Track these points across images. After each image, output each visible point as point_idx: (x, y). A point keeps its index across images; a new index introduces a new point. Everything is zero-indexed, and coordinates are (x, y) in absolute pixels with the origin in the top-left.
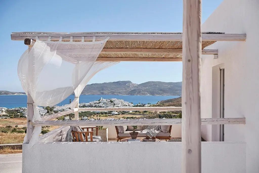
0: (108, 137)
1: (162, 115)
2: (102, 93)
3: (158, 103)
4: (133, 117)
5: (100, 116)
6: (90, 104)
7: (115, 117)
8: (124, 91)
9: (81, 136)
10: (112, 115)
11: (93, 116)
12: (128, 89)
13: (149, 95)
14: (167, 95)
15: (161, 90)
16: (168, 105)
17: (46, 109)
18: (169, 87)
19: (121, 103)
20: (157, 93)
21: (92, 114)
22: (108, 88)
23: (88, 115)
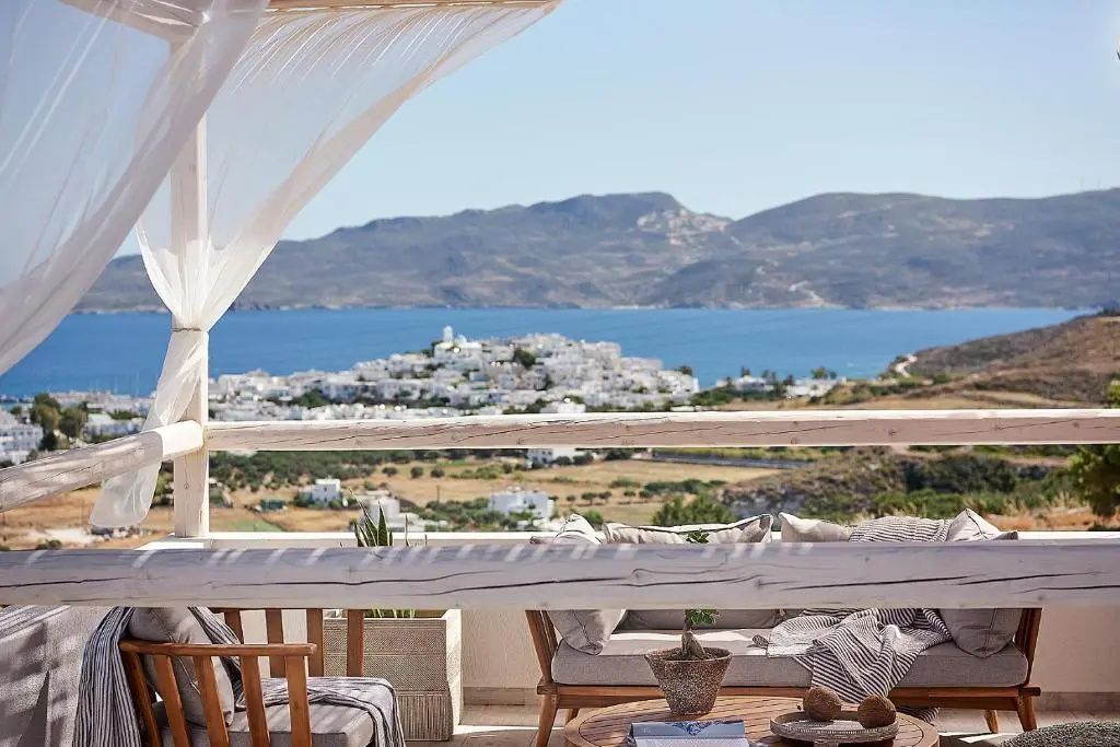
0: (463, 680)
1: (931, 463)
2: (453, 294)
3: (900, 368)
4: (696, 482)
5: (436, 474)
6: (361, 379)
7: (556, 480)
8: (625, 272)
9: (207, 682)
10: (530, 464)
11: (385, 471)
12: (653, 260)
13: (816, 300)
14: (965, 300)
15: (915, 263)
16: (979, 386)
17: (34, 420)
18: (981, 238)
19: (596, 373)
20: (883, 286)
21: (379, 462)
22: (492, 252)
23: (345, 462)
